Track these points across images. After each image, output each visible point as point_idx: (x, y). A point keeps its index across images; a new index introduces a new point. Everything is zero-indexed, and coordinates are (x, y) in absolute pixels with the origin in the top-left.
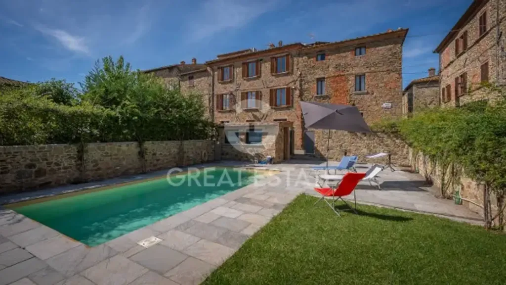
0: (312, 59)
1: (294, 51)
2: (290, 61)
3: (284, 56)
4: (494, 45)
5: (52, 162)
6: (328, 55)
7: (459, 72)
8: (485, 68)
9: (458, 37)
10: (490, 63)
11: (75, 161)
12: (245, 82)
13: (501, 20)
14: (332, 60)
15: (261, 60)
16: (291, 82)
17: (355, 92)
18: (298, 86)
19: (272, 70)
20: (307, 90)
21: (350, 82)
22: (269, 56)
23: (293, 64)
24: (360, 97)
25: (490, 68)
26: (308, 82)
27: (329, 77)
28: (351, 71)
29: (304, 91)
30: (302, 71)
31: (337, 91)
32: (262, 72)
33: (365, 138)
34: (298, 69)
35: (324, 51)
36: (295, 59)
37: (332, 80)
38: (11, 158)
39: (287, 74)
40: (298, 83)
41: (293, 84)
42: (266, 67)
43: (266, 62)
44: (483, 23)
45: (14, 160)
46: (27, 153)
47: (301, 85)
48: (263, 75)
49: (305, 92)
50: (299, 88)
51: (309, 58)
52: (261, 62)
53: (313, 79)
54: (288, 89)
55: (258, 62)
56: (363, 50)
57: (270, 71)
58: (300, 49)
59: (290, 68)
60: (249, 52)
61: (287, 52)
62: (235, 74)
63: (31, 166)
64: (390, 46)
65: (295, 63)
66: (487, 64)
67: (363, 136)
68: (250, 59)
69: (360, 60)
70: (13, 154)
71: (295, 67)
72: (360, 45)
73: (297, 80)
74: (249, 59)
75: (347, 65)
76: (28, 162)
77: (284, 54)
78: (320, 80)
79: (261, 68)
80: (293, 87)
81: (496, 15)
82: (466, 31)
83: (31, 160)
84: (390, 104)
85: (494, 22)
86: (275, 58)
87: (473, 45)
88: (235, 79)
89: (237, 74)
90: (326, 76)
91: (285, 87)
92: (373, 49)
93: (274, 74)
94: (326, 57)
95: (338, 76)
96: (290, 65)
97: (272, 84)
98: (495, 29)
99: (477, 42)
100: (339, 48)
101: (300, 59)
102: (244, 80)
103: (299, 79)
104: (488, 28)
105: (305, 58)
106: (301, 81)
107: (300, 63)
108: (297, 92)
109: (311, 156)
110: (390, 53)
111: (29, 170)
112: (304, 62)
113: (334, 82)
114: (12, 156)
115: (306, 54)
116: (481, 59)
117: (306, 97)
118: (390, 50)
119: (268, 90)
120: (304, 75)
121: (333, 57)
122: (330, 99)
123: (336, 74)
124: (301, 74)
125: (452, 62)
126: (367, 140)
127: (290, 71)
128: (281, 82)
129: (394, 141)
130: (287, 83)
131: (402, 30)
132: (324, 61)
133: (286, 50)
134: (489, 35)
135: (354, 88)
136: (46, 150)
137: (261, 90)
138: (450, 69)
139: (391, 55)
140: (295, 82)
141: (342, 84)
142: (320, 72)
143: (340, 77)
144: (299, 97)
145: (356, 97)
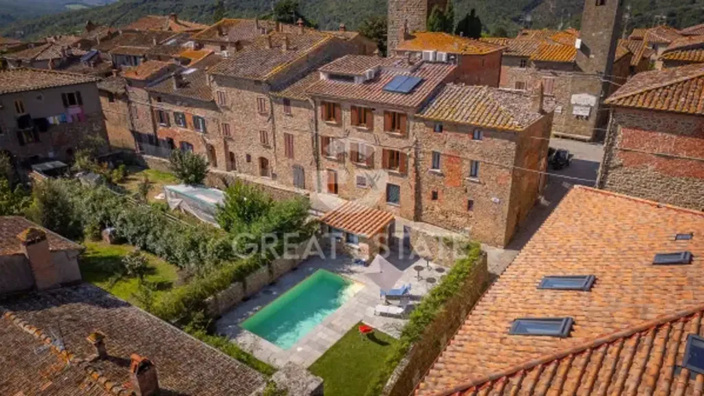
0: (429, 128)
1: (411, 111)
2: (407, 122)
6: (445, 130)
12: (355, 130)
14: (448, 135)
15: (374, 109)
16: (405, 147)
17: (468, 177)
18: (413, 154)
19: (385, 127)
20: (423, 160)
21: (464, 167)
22: (382, 107)
23: (409, 127)
24: (472, 184)
26: (424, 152)
27: (444, 155)
28: (467, 155)
29: (419, 161)
30: (418, 137)
31: (451, 171)
32: (374, 125)
34: (414, 133)
36: (411, 122)
37: (448, 158)
39: (402, 137)
40: (413, 150)
41: (407, 149)
42: (379, 121)
43: (379, 114)
47: (416, 153)
48: (375, 129)
49: (421, 163)
50: (414, 156)
51: (426, 126)
52: (374, 112)
53: (429, 151)
54: (403, 155)
55: (370, 112)
57: (383, 127)
59: (406, 130)
62: (343, 117)
65: (411, 127)
68: (361, 104)
69: (476, 145)
71: (411, 131)
73: (412, 147)
75: (463, 147)
78: (437, 155)
79: (373, 119)
80: (408, 154)
84: (498, 200)
86: (388, 113)
88: (343, 123)
89: (345, 118)
90: (442, 152)
91: (399, 151)
92: (489, 139)
93: (387, 132)
95: (453, 156)
96: (406, 127)
97: (385, 143)
100: (457, 125)
101: (417, 124)
102: (354, 128)
103: (414, 146)
105: (422, 124)
106: (417, 148)
107: (416, 128)
108: (411, 161)
110: (504, 147)
112: (420, 128)
113: (449, 161)
115: (424, 120)
117: (420, 167)
118: (505, 144)
119: (381, 149)
120: (420, 143)
121: (450, 133)
122: (444, 177)
123: (452, 154)
124: (417, 141)
127: (405, 134)
128: (396, 144)
130: (401, 147)
132: (442, 135)
135: (467, 173)
137: (373, 146)
139: (505, 150)
140: (410, 148)
141: (457, 166)
142: (436, 146)
143: (454, 158)
144: (414, 165)
145: (469, 183)
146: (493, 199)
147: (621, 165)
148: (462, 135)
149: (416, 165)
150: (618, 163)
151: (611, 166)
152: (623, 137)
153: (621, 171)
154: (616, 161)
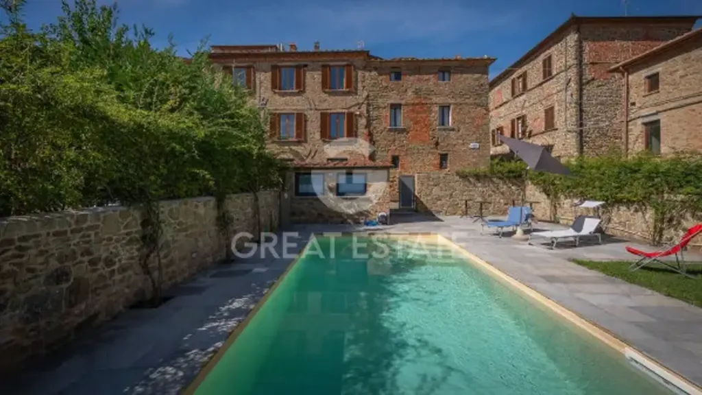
0: (384, 77)
1: (359, 61)
2: (353, 74)
3: (344, 66)
4: (561, 91)
5: (100, 259)
6: (406, 75)
7: (516, 114)
8: (549, 113)
9: (514, 76)
10: (556, 108)
11: (138, 250)
12: (277, 97)
13: (570, 67)
14: (409, 80)
15: (306, 66)
16: (353, 106)
17: (440, 127)
18: (365, 112)
19: (324, 84)
20: (377, 118)
21: (433, 114)
22: (319, 61)
23: (357, 79)
24: (445, 133)
25: (556, 114)
26: (379, 107)
27: (406, 105)
28: (435, 99)
29: (373, 120)
30: (370, 91)
31: (416, 123)
32: (307, 84)
33: (480, 185)
34: (364, 87)
35: (400, 68)
36: (360, 73)
37: (411, 108)
38: (14, 256)
39: (348, 93)
40: (364, 108)
41: (356, 108)
42: (313, 78)
43: (313, 70)
44: (547, 65)
45: (20, 265)
46: (51, 239)
47: (368, 111)
48: (308, 89)
49: (374, 122)
50: (366, 115)
51: (380, 74)
52: (305, 69)
53: (386, 105)
54: (351, 116)
55: (300, 69)
56: (447, 75)
57: (320, 85)
58: (367, 60)
59: (353, 84)
60: (274, 50)
61: (348, 60)
62: (258, 82)
63: (59, 276)
64: (477, 76)
65: (360, 79)
66: (552, 108)
67: (476, 182)
68: (287, 61)
69: (445, 86)
70: (18, 244)
71: (360, 85)
72: (445, 69)
73: (363, 103)
74: (284, 61)
75: (430, 92)
76: (54, 264)
77: (344, 63)
78: (395, 107)
79: (304, 79)
80: (358, 113)
81: (563, 60)
82: (526, 72)
83: (61, 259)
84: (478, 144)
85: (561, 67)
86: (329, 66)
87: (535, 88)
88: (258, 90)
89: (261, 83)
90: (403, 102)
91: (346, 111)
92: (459, 76)
93: (327, 90)
94: (402, 77)
95: (417, 104)
96: (354, 79)
97: (325, 106)
98: (562, 74)
99: (541, 84)
100: (419, 67)
101: (367, 74)
102: (275, 93)
103: (366, 102)
104: (554, 73)
105: (374, 73)
106: (369, 105)
107: (366, 80)
108: (363, 121)
109: (409, 210)
110: (477, 83)
111: (55, 290)
112: (372, 79)
113: (413, 111)
114: (16, 252)
115: (376, 69)
116: (544, 102)
117: (375, 128)
118: (477, 79)
119: (318, 114)
120: (373, 97)
121: (412, 78)
122: (408, 133)
123: (417, 101)
124: (368, 96)
125: (506, 103)
126: (481, 187)
127: (353, 89)
128: (338, 104)
129: (510, 187)
130: (348, 106)
131: (489, 59)
132: (401, 82)
133: (346, 58)
134: (555, 80)
135: (437, 122)
136: (88, 223)
137: (306, 113)
138: (502, 109)
139: (478, 86)
140: (359, 105)
141: (424, 115)
142: (395, 96)
143: (421, 106)
144: (366, 127)
145: (440, 133)
146: (472, 145)
147: (593, 79)
148: (426, 77)
149: (368, 126)
150: (590, 77)
151: (584, 81)
152: (590, 52)
153: (594, 85)
154: (588, 75)
